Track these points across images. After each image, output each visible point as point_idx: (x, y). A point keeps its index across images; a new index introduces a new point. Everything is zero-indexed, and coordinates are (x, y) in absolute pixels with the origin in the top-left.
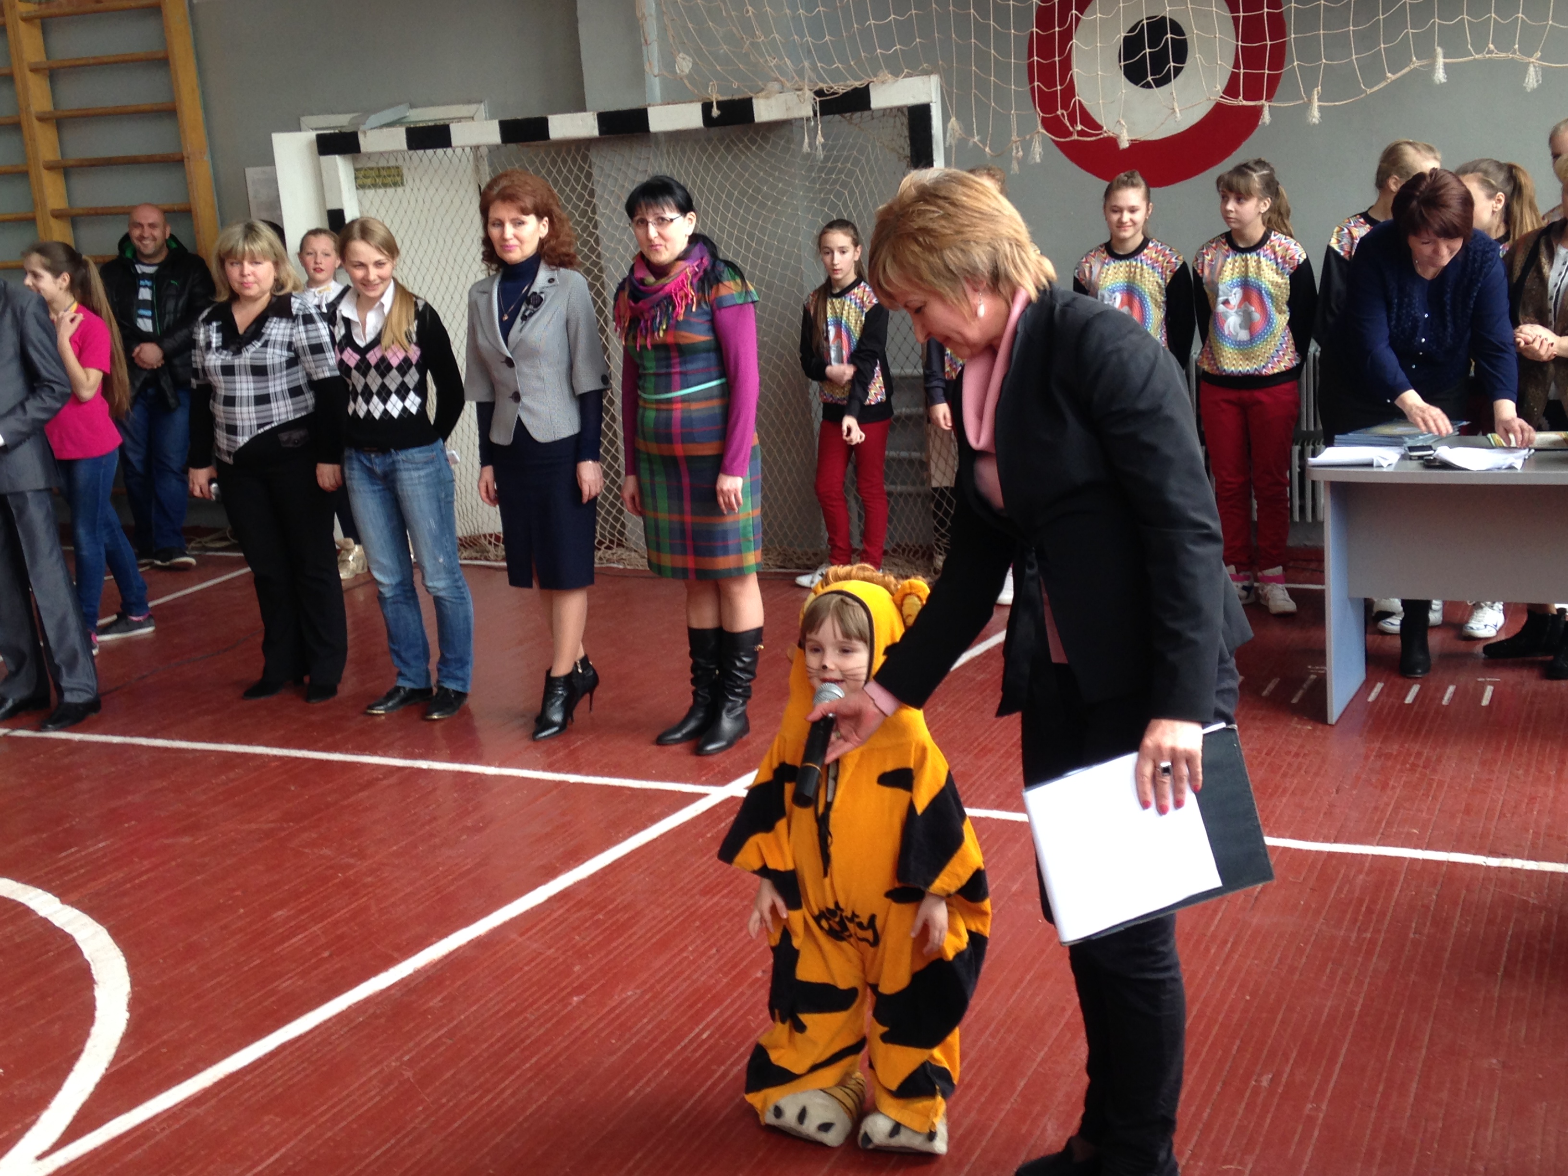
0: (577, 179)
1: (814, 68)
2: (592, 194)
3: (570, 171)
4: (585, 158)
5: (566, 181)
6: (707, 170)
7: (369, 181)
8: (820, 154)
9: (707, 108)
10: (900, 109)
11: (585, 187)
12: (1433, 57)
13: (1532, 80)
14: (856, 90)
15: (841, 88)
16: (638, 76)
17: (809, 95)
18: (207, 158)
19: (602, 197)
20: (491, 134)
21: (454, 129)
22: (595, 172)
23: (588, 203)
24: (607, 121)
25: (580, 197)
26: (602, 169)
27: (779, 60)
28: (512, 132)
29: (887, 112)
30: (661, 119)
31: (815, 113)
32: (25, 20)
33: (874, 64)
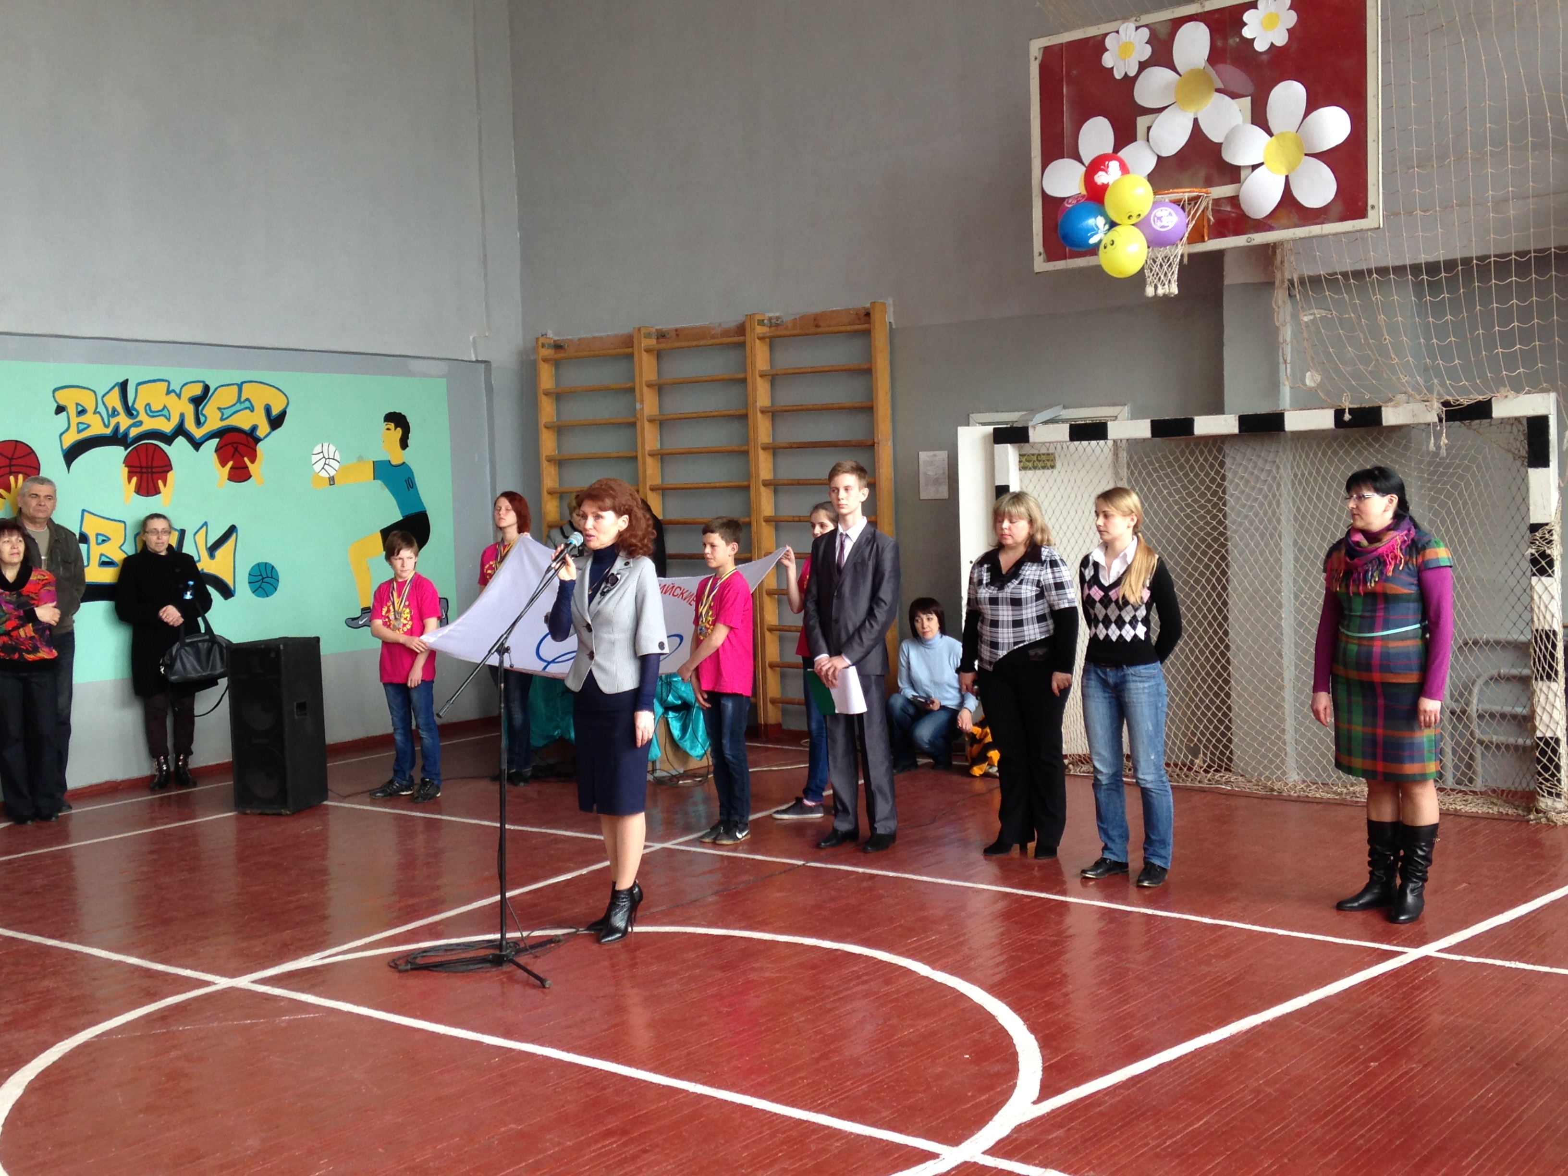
0: (1212, 466)
1: (1443, 384)
2: (1223, 478)
3: (1206, 460)
4: (1220, 450)
5: (1202, 467)
6: (1330, 461)
7: (1029, 464)
8: (1443, 452)
9: (1339, 414)
10: (1518, 419)
11: (1217, 473)
14: (1479, 403)
15: (1465, 401)
16: (1274, 387)
17: (1437, 405)
18: (890, 443)
19: (1232, 482)
20: (1142, 429)
21: (1111, 426)
22: (1228, 461)
23: (1220, 486)
24: (1246, 422)
25: (1213, 480)
26: (1234, 459)
27: (1412, 376)
28: (1160, 428)
29: (1503, 421)
30: (1295, 421)
31: (1440, 420)
32: (760, 339)
33: (1499, 383)
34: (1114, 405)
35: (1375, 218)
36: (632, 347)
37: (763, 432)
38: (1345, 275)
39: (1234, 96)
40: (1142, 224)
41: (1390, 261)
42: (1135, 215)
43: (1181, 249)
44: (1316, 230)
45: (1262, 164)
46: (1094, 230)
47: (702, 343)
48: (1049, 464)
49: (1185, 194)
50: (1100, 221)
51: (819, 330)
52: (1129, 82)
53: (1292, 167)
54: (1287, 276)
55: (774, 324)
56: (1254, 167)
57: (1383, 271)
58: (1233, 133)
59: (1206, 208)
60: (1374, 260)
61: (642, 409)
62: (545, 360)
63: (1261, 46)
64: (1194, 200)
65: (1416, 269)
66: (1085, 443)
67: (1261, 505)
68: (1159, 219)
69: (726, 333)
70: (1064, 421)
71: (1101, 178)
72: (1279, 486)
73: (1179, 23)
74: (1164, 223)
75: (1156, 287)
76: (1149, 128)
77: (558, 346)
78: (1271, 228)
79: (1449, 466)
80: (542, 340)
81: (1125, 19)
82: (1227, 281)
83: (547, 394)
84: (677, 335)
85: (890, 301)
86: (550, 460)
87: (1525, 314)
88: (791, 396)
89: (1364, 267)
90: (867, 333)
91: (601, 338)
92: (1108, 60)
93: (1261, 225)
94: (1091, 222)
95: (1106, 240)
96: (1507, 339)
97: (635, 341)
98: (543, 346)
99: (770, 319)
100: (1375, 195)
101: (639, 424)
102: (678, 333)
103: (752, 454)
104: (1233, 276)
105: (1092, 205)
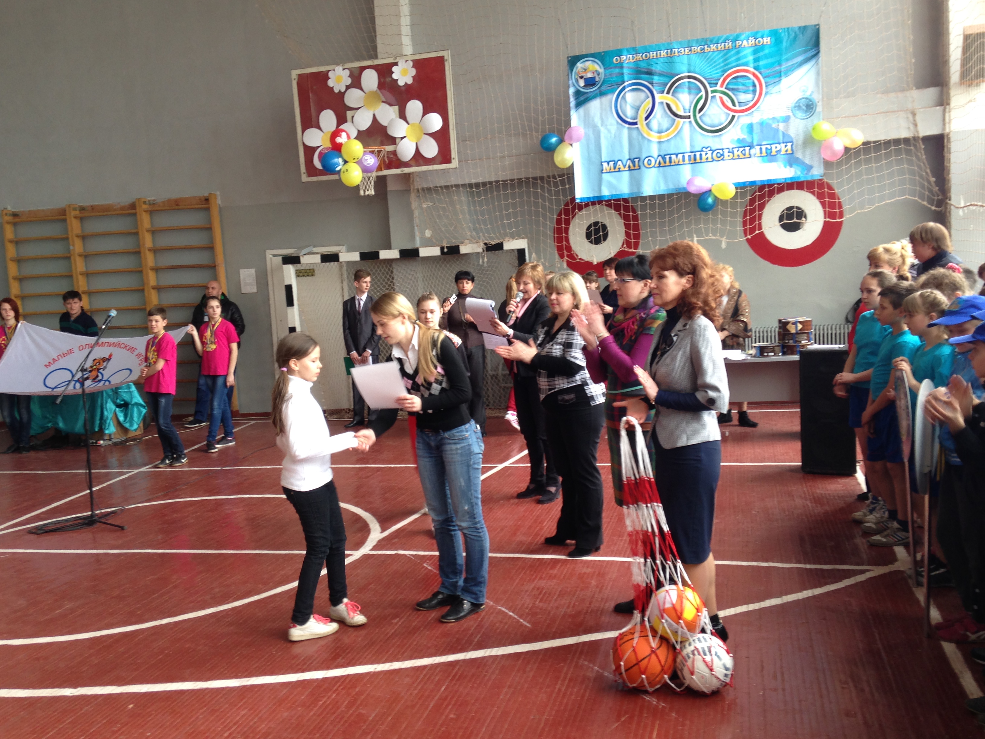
0: (387, 273)
1: (484, 236)
2: (393, 278)
3: (385, 270)
4: (391, 266)
5: (383, 274)
6: (439, 270)
7: (301, 274)
8: (485, 265)
9: (442, 249)
10: (513, 250)
11: (390, 276)
13: (724, 245)
14: (498, 243)
15: (493, 242)
16: (413, 237)
17: (482, 245)
18: (225, 266)
19: (397, 280)
20: (355, 257)
21: (341, 255)
22: (395, 271)
23: (392, 282)
24: (403, 253)
25: (388, 280)
26: (397, 270)
27: (472, 233)
28: (364, 256)
29: (508, 251)
30: (424, 252)
31: (484, 251)
32: (145, 211)
33: (506, 235)
34: (339, 245)
35: (455, 164)
36: (65, 215)
37: (150, 260)
38: (441, 187)
39: (391, 105)
40: (359, 162)
41: (460, 182)
42: (356, 158)
43: (374, 174)
44: (430, 168)
45: (405, 137)
46: (338, 164)
47: (109, 213)
48: (310, 274)
49: (376, 149)
50: (340, 160)
51: (179, 207)
52: (341, 95)
53: (419, 139)
54: (416, 188)
55: (152, 204)
56: (402, 138)
57: (457, 186)
58: (391, 121)
59: (384, 156)
60: (453, 181)
61: (74, 249)
62: (8, 223)
63: (401, 83)
64: (379, 152)
65: (471, 186)
66: (328, 263)
67: (410, 290)
68: (366, 160)
69: (122, 208)
70: (317, 253)
71: (339, 140)
72: (417, 281)
73: (363, 69)
74: (369, 162)
75: (364, 191)
76: (353, 117)
77: (15, 215)
78: (411, 166)
79: (487, 271)
80: (5, 212)
81: (338, 64)
82: (389, 189)
83: (11, 241)
84: (93, 209)
85: (218, 193)
86: (15, 278)
87: (514, 206)
88: (165, 241)
89: (449, 184)
90: (208, 209)
91: (43, 211)
92: (330, 83)
93: (406, 165)
94: (336, 160)
95: (344, 169)
96: (508, 216)
97: (67, 212)
98: (6, 214)
99: (149, 201)
100: (454, 154)
101: (72, 258)
102: (93, 208)
103: (144, 272)
104: (391, 187)
105: (336, 152)
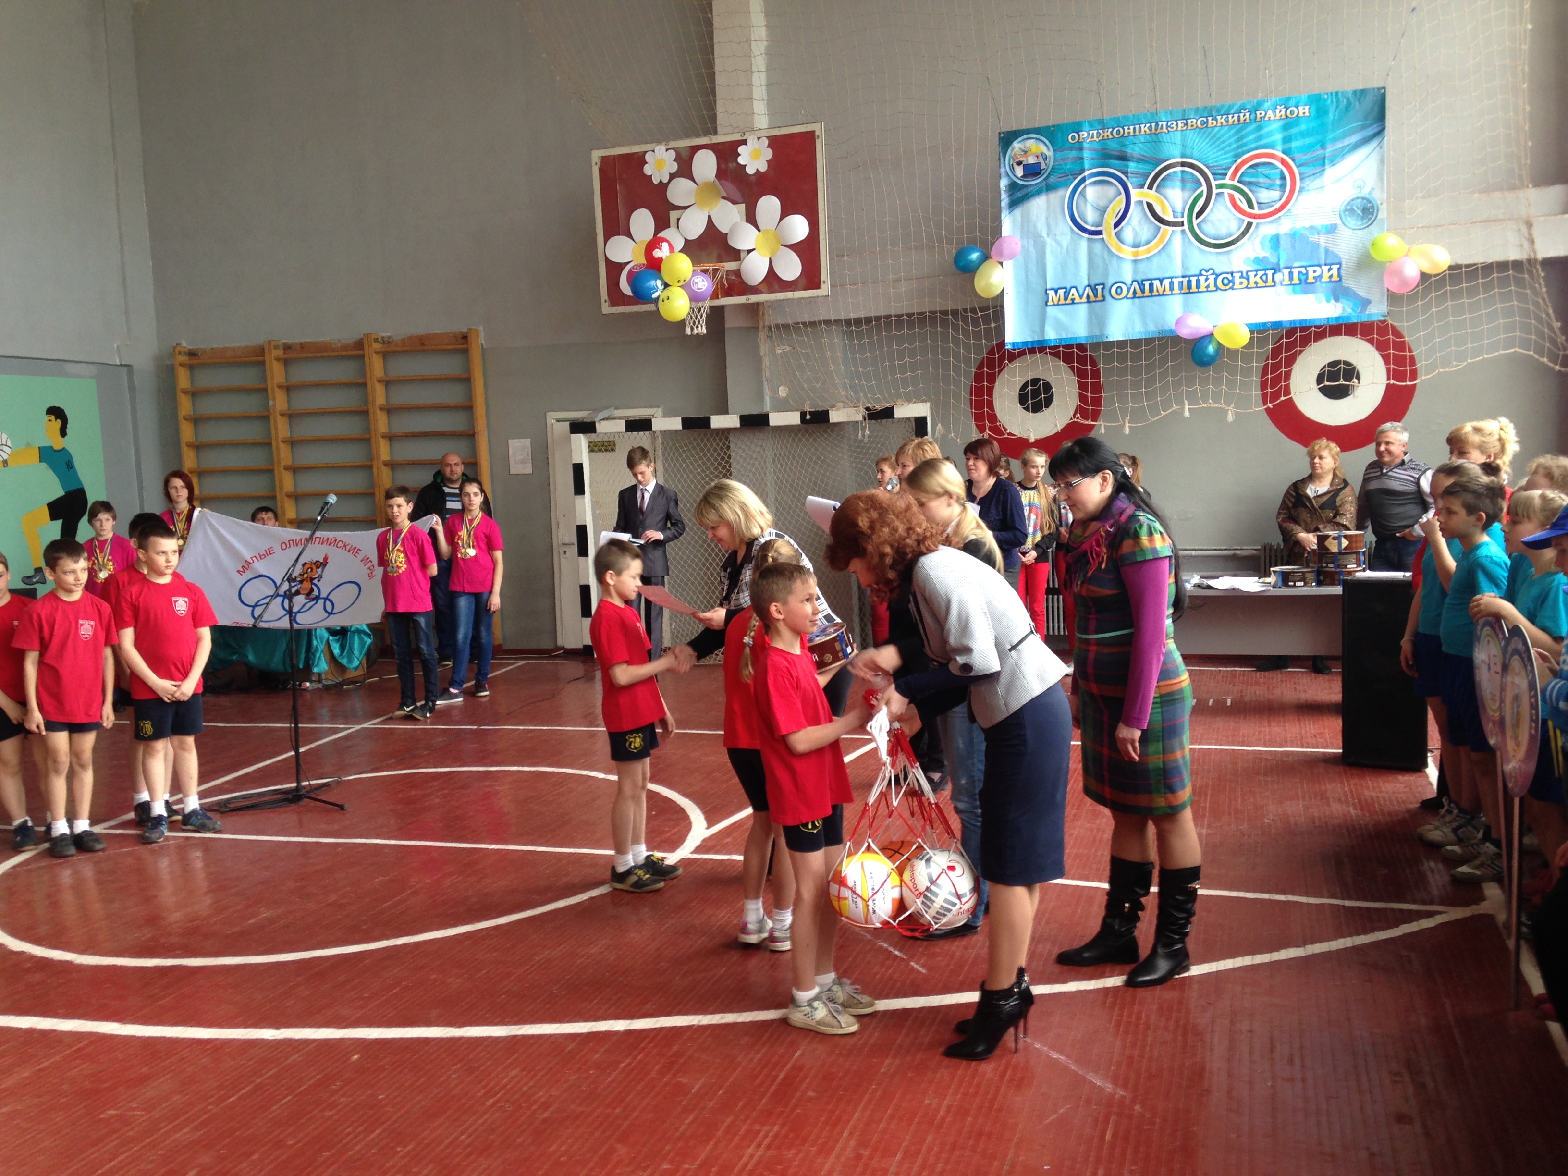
0: (722, 449)
1: (866, 396)
2: (729, 457)
3: (718, 445)
4: (727, 438)
5: (715, 450)
6: (798, 446)
7: (596, 449)
8: (866, 439)
9: (803, 415)
10: (908, 419)
11: (725, 453)
12: (1184, 405)
13: (1230, 418)
14: (887, 408)
15: (879, 407)
16: (761, 397)
17: (862, 411)
18: (488, 434)
19: (735, 459)
20: (676, 424)
21: (654, 422)
22: (732, 446)
23: (727, 462)
24: (745, 420)
25: (723, 459)
26: (736, 444)
27: (847, 392)
28: (689, 424)
29: (901, 420)
30: (775, 419)
31: (865, 419)
32: (376, 352)
33: (898, 396)
34: (651, 407)
35: (825, 290)
36: (263, 356)
37: (382, 423)
38: (804, 324)
39: (734, 202)
40: (686, 286)
41: (833, 317)
42: (682, 280)
43: (707, 304)
44: (789, 295)
45: (754, 249)
46: (656, 289)
47: (326, 354)
48: (610, 448)
49: (710, 267)
50: (659, 283)
51: (425, 348)
52: (663, 187)
53: (774, 252)
54: (767, 324)
55: (386, 342)
56: (749, 251)
57: (828, 322)
58: (734, 227)
59: (722, 278)
60: (823, 315)
61: (275, 405)
62: (181, 365)
63: (750, 170)
64: (716, 271)
65: (848, 322)
66: (635, 433)
67: (754, 474)
68: (697, 283)
69: (345, 348)
70: (620, 418)
71: (657, 254)
72: (765, 461)
73: (695, 149)
74: (700, 286)
75: (692, 329)
76: (678, 220)
77: (192, 354)
78: (761, 293)
79: (869, 448)
80: (178, 349)
81: (659, 142)
82: (727, 326)
83: (185, 392)
84: (302, 348)
85: (481, 328)
86: (189, 445)
87: (912, 354)
88: (404, 396)
89: (816, 319)
90: (466, 352)
91: (233, 349)
92: (648, 170)
93: (755, 290)
94: (653, 283)
95: (664, 296)
96: (903, 369)
97: (266, 351)
98: (180, 353)
99: (383, 337)
100: (825, 275)
101: (272, 417)
102: (303, 346)
103: (373, 441)
104: (731, 322)
105: (652, 271)
